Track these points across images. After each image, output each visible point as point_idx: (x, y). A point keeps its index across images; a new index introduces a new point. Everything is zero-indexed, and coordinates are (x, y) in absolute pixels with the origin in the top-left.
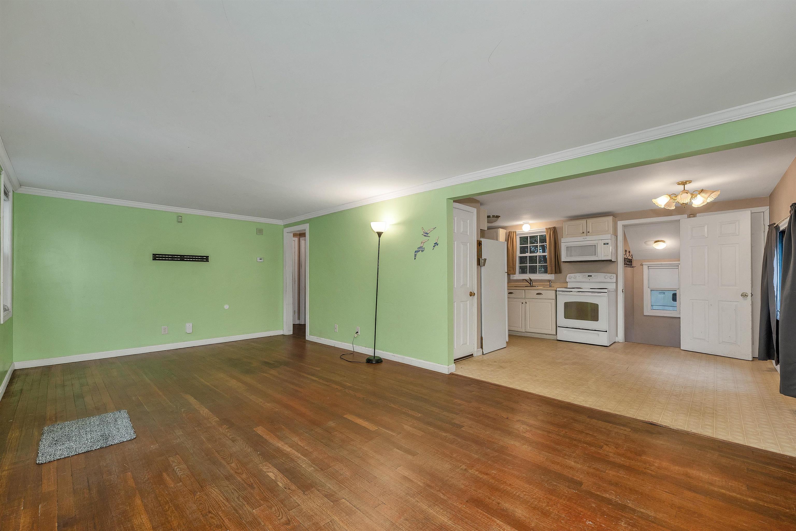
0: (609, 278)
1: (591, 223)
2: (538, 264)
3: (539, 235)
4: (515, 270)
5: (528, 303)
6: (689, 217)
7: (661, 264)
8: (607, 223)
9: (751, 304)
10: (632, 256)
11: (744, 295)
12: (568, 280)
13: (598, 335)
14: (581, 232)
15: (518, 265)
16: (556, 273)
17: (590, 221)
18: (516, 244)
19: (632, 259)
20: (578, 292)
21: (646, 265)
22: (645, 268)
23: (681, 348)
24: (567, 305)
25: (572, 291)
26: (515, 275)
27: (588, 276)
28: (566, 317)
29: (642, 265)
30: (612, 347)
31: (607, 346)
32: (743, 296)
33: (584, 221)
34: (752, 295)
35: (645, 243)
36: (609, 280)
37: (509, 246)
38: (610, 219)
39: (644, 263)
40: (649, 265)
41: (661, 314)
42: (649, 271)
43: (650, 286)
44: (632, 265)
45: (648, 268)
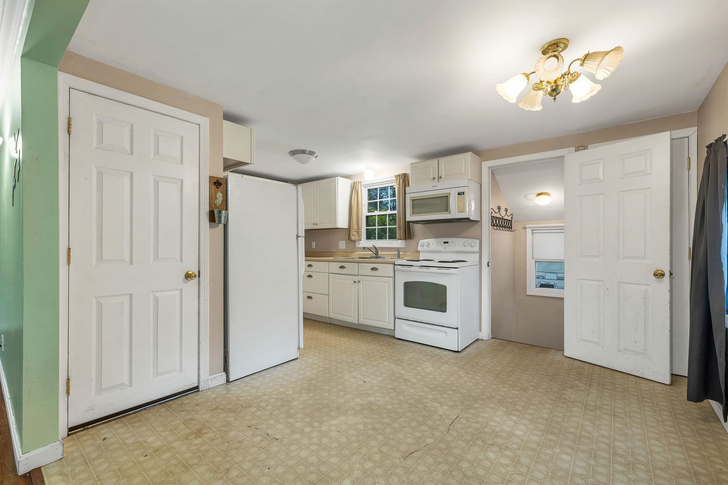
0: (469, 245)
1: (443, 164)
2: (388, 227)
3: (390, 186)
4: (360, 235)
5: (361, 282)
6: (577, 150)
7: (548, 227)
8: (463, 162)
9: (669, 290)
10: (511, 216)
11: (659, 275)
12: (419, 248)
13: (446, 333)
14: (432, 177)
15: (364, 228)
16: (405, 239)
17: (443, 160)
18: (361, 199)
19: (511, 221)
20: (421, 266)
21: (529, 228)
22: (529, 231)
23: (565, 355)
24: (408, 286)
25: (413, 266)
26: (360, 242)
27: (444, 243)
28: (407, 304)
29: (525, 229)
30: (465, 352)
31: (458, 352)
32: (657, 275)
33: (435, 161)
34: (671, 274)
35: (525, 196)
36: (469, 249)
37: (353, 201)
38: (469, 156)
39: (527, 226)
40: (533, 228)
41: (548, 294)
42: (533, 236)
43: (534, 257)
44: (511, 228)
45: (532, 232)
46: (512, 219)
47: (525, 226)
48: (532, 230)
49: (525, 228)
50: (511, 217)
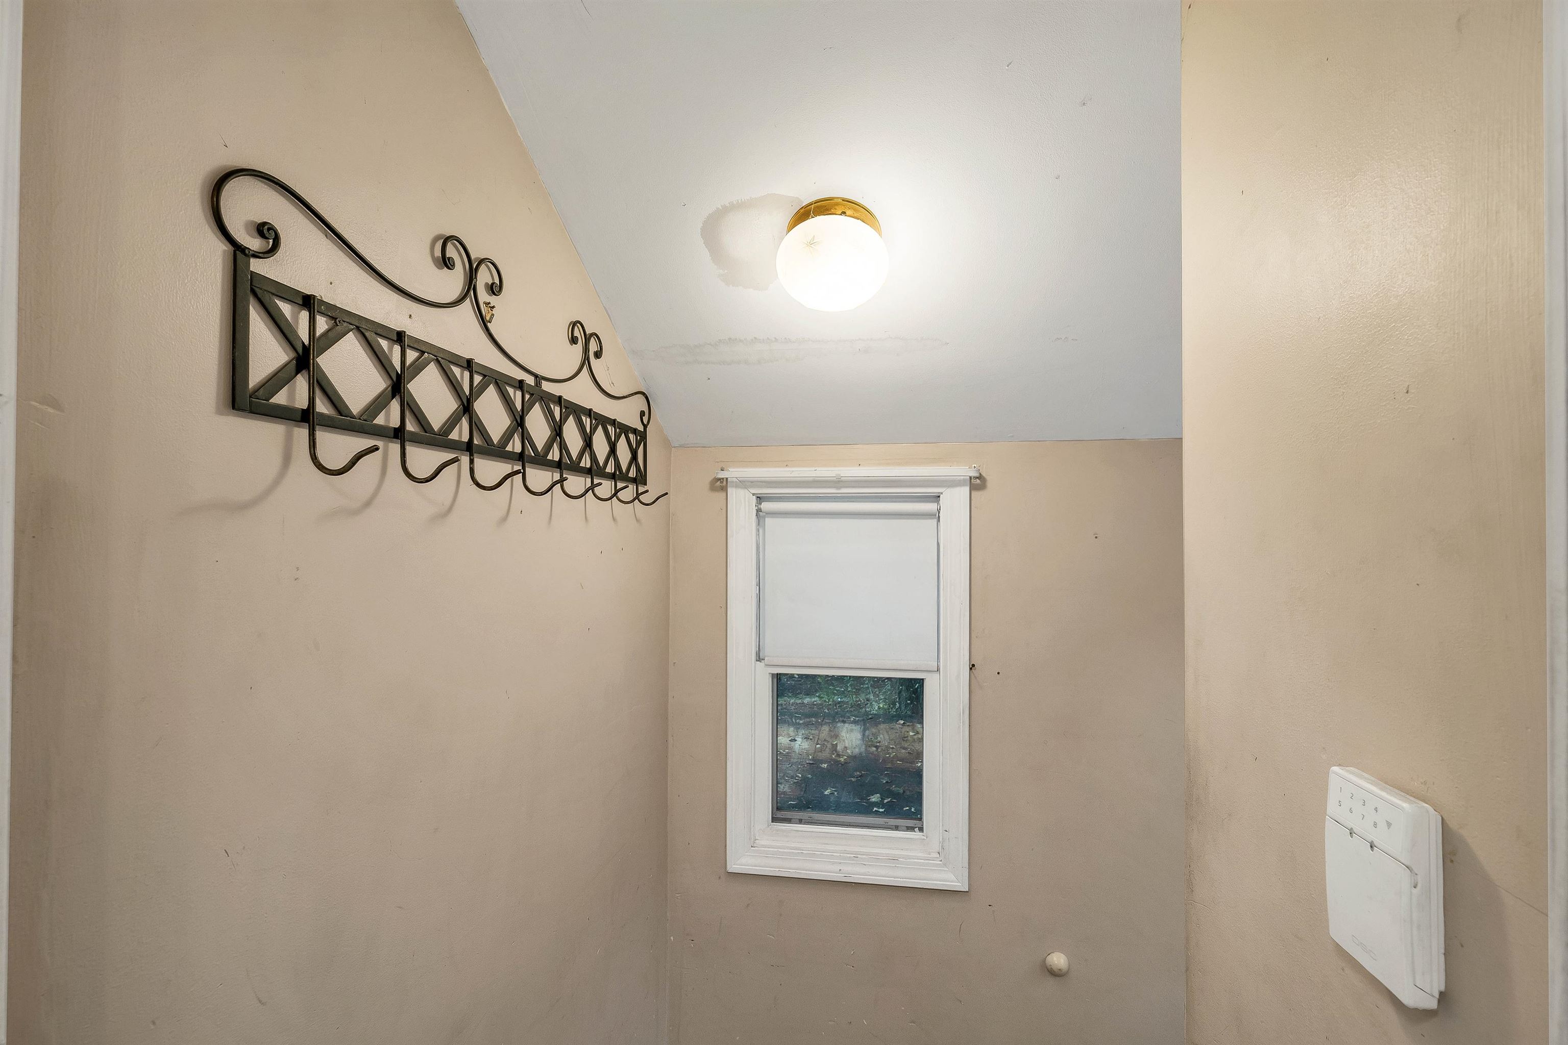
7: (838, 482)
10: (641, 404)
19: (642, 437)
21: (744, 484)
22: (741, 503)
29: (722, 488)
39: (732, 473)
40: (761, 487)
41: (834, 863)
42: (761, 531)
43: (767, 651)
44: (640, 479)
45: (759, 511)
46: (645, 426)
47: (722, 475)
48: (760, 499)
49: (720, 485)
50: (642, 414)
